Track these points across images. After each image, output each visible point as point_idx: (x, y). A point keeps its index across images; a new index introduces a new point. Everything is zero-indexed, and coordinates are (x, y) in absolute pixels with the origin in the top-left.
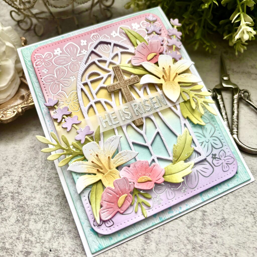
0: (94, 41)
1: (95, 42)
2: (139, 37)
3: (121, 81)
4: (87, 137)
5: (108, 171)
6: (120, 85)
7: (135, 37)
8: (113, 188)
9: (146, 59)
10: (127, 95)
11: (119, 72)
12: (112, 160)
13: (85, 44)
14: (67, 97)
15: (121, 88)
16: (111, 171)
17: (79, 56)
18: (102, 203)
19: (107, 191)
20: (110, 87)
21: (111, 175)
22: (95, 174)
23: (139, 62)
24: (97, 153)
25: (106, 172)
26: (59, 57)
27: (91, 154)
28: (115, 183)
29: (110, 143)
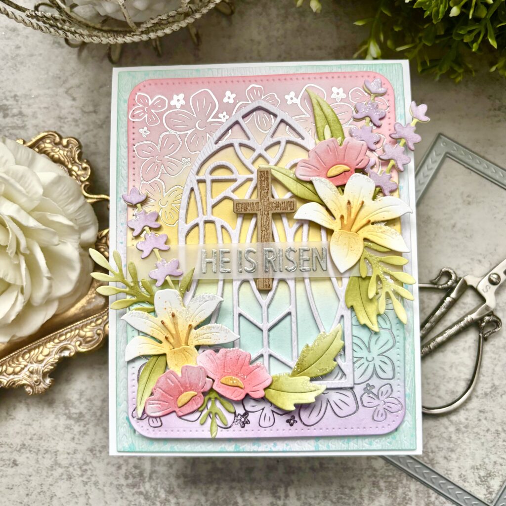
0: (248, 101)
1: (250, 102)
2: (335, 121)
3: (263, 201)
4: (168, 278)
5: (181, 345)
6: (258, 207)
7: (326, 117)
8: (180, 375)
9: (325, 173)
10: (264, 229)
11: (266, 182)
12: (193, 331)
13: (231, 101)
14: (165, 195)
15: (257, 212)
16: (186, 348)
17: (211, 123)
18: (155, 389)
19: (168, 376)
20: (239, 203)
21: (184, 355)
22: (161, 342)
23: (311, 174)
24: (174, 311)
25: (178, 347)
26: (176, 113)
27: (165, 309)
28: (185, 369)
29: (201, 303)
